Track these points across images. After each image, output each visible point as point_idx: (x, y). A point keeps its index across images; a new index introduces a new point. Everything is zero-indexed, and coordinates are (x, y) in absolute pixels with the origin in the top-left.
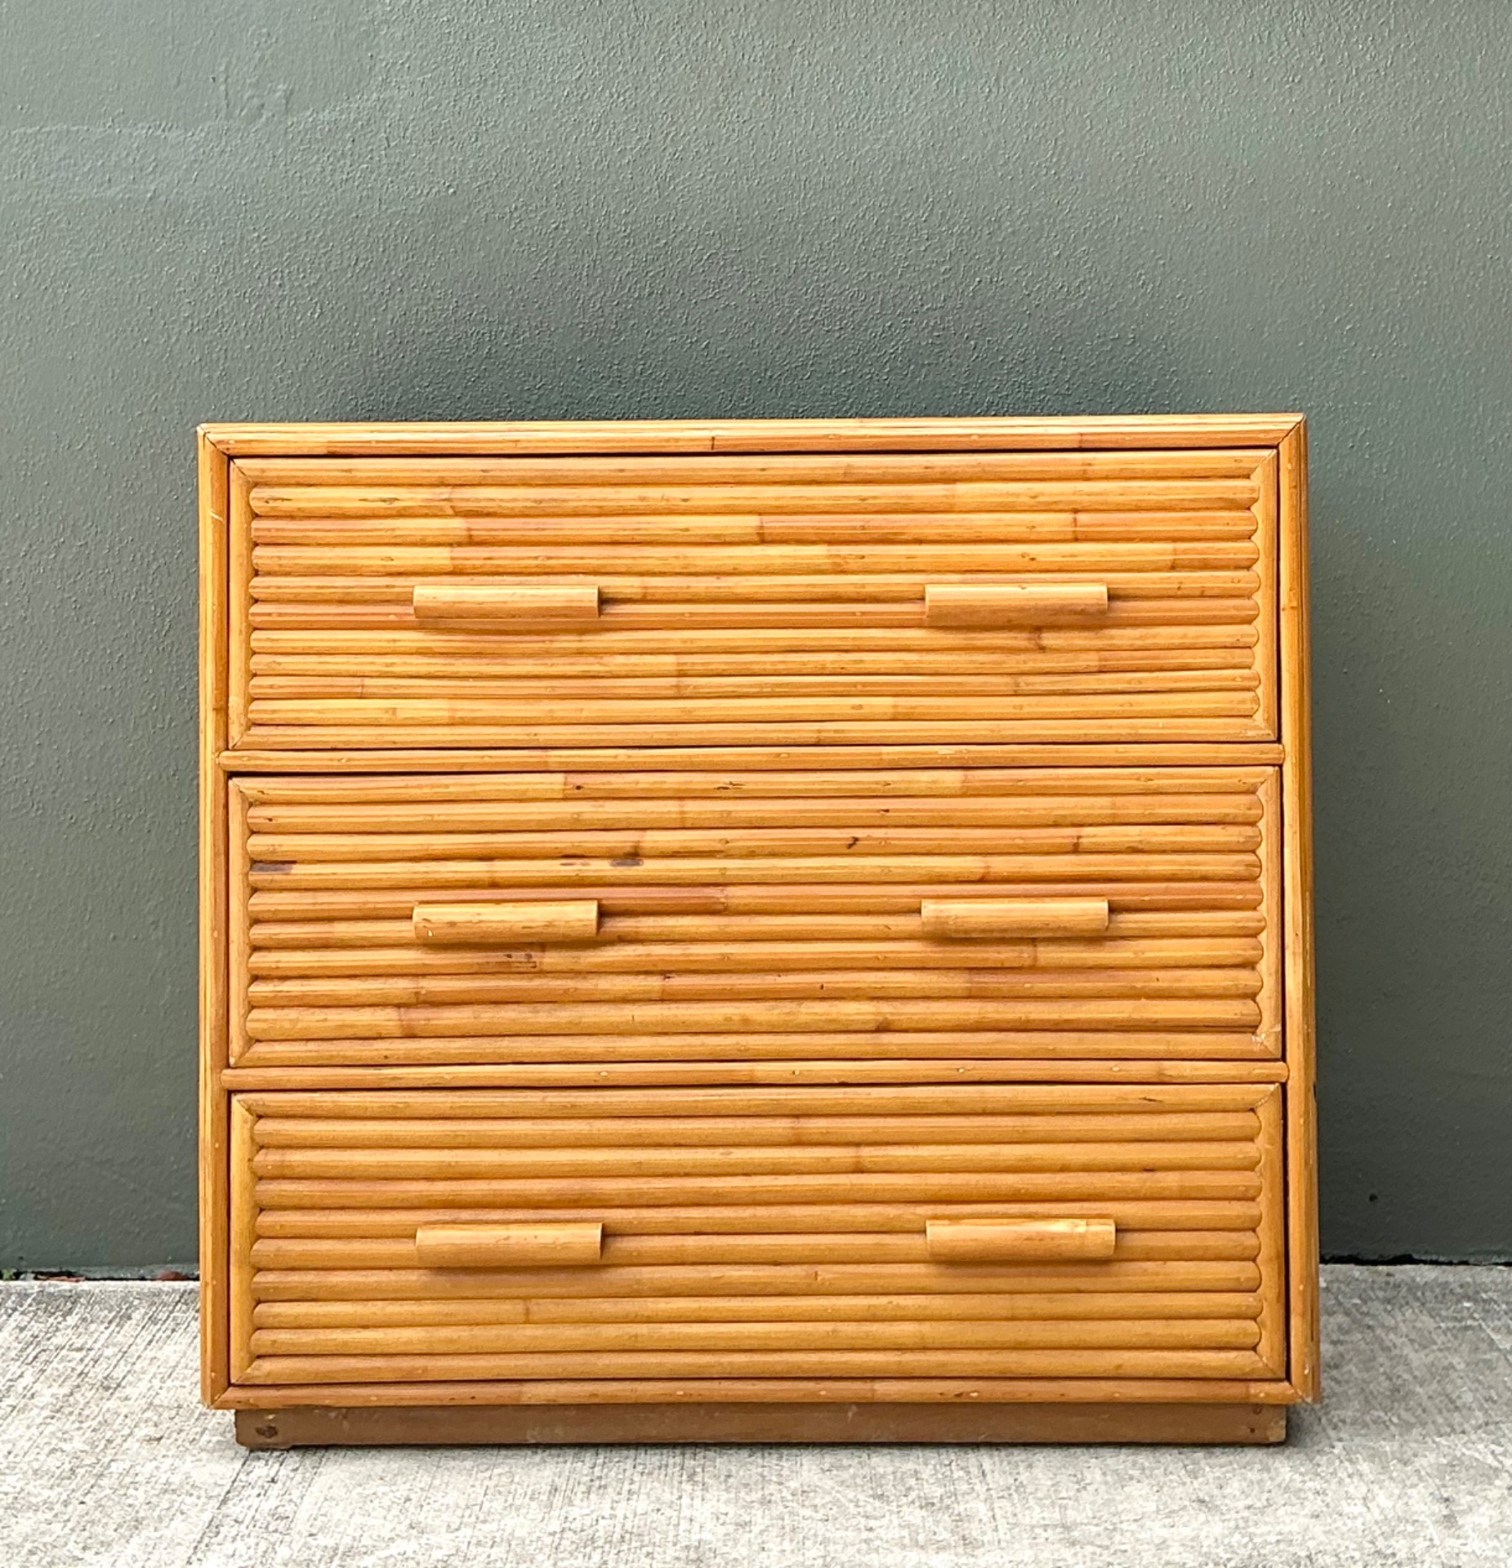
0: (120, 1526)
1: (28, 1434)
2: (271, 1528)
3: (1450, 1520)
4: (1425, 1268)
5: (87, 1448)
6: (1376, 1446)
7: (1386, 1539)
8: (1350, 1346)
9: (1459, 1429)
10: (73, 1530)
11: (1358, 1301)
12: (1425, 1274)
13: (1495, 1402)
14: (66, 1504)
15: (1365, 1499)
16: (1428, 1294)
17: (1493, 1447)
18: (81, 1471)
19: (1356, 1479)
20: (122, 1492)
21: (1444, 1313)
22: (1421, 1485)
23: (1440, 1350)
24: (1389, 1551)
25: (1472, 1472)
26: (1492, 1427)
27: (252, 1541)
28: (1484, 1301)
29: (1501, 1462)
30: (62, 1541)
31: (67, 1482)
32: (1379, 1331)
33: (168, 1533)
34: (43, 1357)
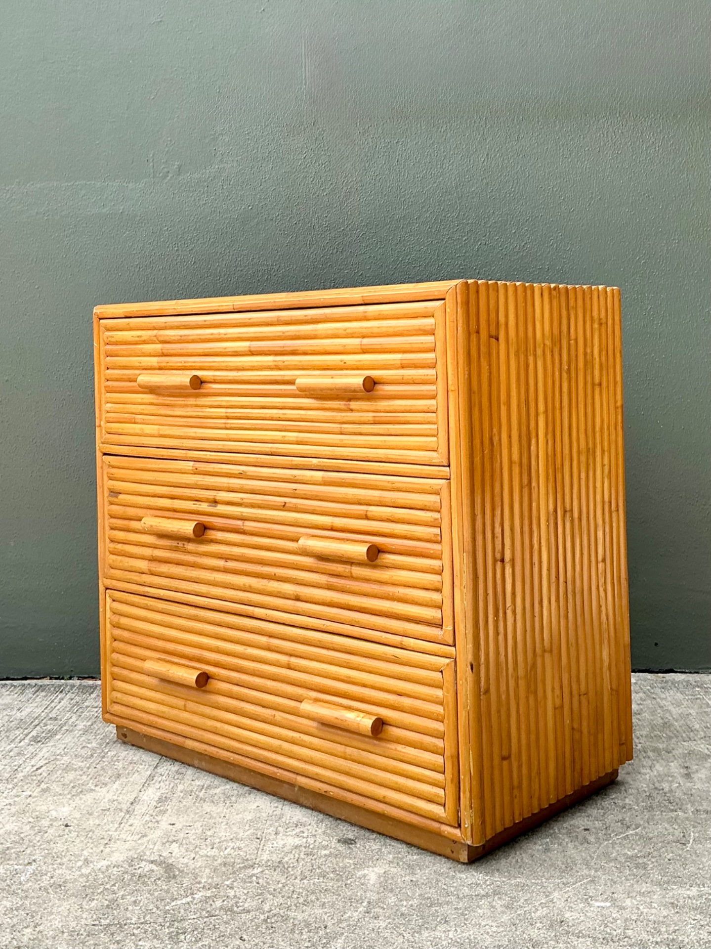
0: (111, 777)
1: (73, 741)
2: (176, 778)
3: (688, 776)
5: (98, 746)
6: (656, 746)
7: (659, 783)
8: (645, 706)
9: (693, 739)
10: (91, 778)
11: (649, 688)
12: (679, 677)
14: (88, 768)
15: (651, 767)
16: (680, 685)
18: (95, 755)
19: (647, 758)
20: (112, 763)
21: (687, 693)
22: (675, 761)
23: (685, 707)
25: (698, 756)
26: (708, 739)
27: (167, 783)
28: (705, 688)
30: (86, 783)
31: (89, 759)
32: (658, 700)
33: (132, 779)
34: (80, 710)
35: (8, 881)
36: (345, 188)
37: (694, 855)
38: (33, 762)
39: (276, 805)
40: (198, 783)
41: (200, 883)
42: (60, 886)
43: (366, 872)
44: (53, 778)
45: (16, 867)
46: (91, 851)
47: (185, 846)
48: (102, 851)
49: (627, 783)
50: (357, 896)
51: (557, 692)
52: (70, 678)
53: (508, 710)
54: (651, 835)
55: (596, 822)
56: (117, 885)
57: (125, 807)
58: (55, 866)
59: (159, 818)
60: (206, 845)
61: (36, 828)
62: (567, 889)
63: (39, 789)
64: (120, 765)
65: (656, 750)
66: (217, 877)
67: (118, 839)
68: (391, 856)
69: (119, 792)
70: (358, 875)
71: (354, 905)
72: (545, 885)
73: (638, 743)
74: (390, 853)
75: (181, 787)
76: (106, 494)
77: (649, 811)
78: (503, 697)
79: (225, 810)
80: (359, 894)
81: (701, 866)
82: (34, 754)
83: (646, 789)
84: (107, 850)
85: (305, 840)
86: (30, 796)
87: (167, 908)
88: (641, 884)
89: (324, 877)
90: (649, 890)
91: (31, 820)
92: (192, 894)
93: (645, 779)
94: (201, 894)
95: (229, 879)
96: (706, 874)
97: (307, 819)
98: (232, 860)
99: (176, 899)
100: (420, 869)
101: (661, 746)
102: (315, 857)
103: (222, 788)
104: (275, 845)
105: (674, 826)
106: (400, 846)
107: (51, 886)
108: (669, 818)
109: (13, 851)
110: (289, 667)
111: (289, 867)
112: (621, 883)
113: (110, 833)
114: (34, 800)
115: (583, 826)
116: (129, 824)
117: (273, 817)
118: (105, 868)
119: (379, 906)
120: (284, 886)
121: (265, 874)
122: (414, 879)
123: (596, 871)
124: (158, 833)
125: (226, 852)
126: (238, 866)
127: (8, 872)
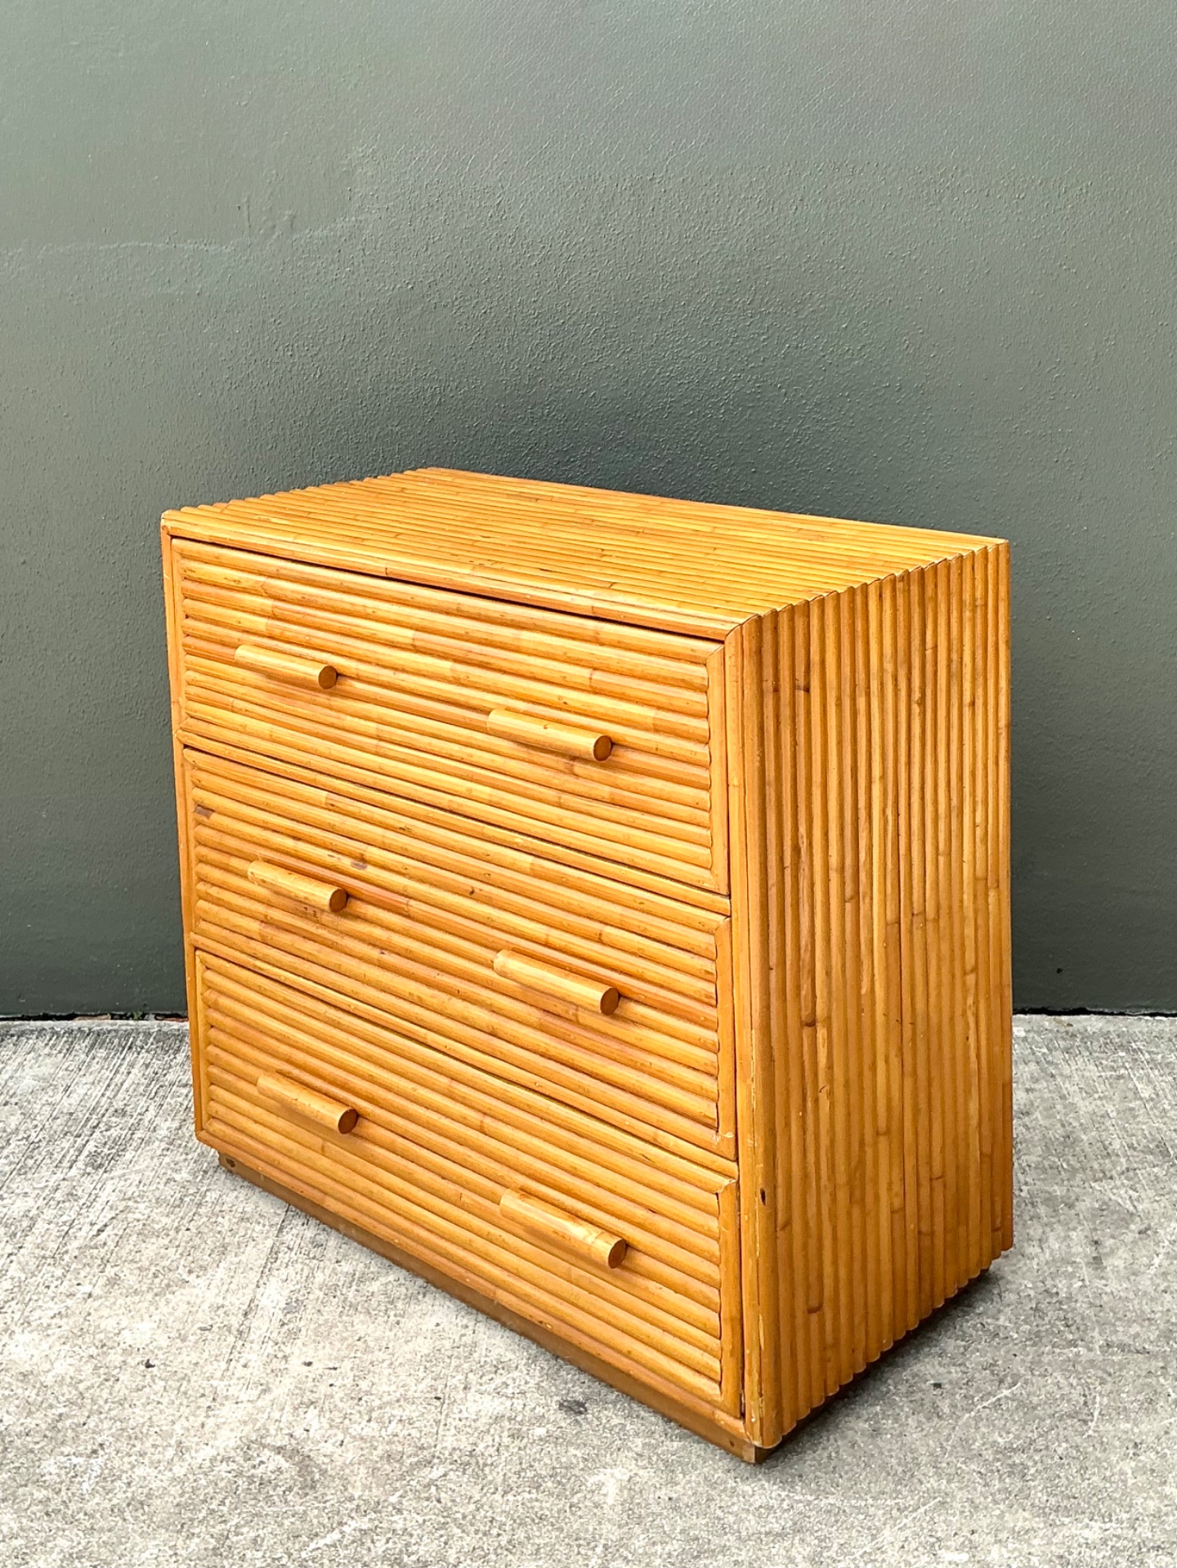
0: (213, 1251)
1: (152, 1165)
2: (311, 1255)
4: (1093, 1017)
5: (190, 1178)
6: (1051, 1190)
7: (1053, 1279)
8: (1037, 1094)
9: (1108, 1175)
10: (182, 1255)
12: (1092, 1023)
13: (1135, 1149)
14: (177, 1230)
15: (1040, 1240)
16: (1095, 1043)
17: (1131, 1192)
18: (187, 1199)
19: (1035, 1220)
20: (213, 1220)
21: (1104, 1062)
22: (1080, 1228)
23: (1100, 1098)
24: (1055, 1290)
25: (1115, 1217)
26: (1131, 1174)
27: (299, 1266)
28: (1134, 1050)
29: (1135, 1207)
30: (175, 1264)
31: (177, 1210)
32: (1059, 1079)
33: (243, 1258)
34: (161, 1093)
35: (63, 1493)
36: (566, 255)
37: (1097, 1446)
38: (92, 1217)
39: (465, 1321)
40: (346, 1267)
41: (351, 1499)
42: (142, 1503)
43: (601, 1477)
44: (123, 1253)
45: (75, 1460)
46: (186, 1424)
47: (328, 1415)
48: (203, 1425)
49: (1002, 1278)
50: (587, 1530)
51: (897, 1187)
52: (143, 1017)
53: (820, 1239)
54: (1035, 1400)
55: (953, 1369)
56: (227, 1502)
57: (235, 1321)
58: (133, 1458)
59: (287, 1350)
60: (360, 1412)
61: (102, 1371)
62: (905, 1521)
63: (102, 1281)
64: (225, 1223)
65: (1050, 1200)
66: (378, 1486)
67: (226, 1398)
68: (639, 1441)
69: (225, 1287)
70: (589, 1484)
71: (583, 1552)
72: (872, 1510)
73: (1025, 1183)
74: (637, 1434)
75: (320, 1277)
76: (191, 807)
77: (1034, 1345)
78: (812, 1224)
79: (388, 1333)
80: (591, 1528)
81: (1108, 1473)
82: (93, 1197)
83: (1032, 1293)
84: (211, 1422)
85: (509, 1403)
86: (90, 1295)
87: (304, 1555)
88: (1017, 1512)
89: (537, 1488)
90: (1027, 1525)
91: (93, 1351)
92: (340, 1524)
93: (1030, 1270)
94: (353, 1524)
95: (396, 1490)
96: (1115, 1491)
97: (513, 1357)
98: (400, 1448)
99: (317, 1535)
100: (684, 1473)
101: (1059, 1191)
102: (525, 1440)
103: (383, 1280)
104: (464, 1414)
105: (1071, 1380)
106: (653, 1419)
107: (128, 1505)
108: (1064, 1361)
109: (68, 1423)
110: (482, 1130)
111: (485, 1465)
112: (986, 1508)
113: (215, 1383)
114: (96, 1304)
115: (933, 1376)
116: (243, 1361)
117: (461, 1349)
118: (207, 1464)
119: (621, 1556)
120: (478, 1510)
121: (450, 1481)
122: (674, 1496)
123: (949, 1482)
124: (288, 1382)
125: (390, 1431)
126: (409, 1461)
127: (63, 1472)
